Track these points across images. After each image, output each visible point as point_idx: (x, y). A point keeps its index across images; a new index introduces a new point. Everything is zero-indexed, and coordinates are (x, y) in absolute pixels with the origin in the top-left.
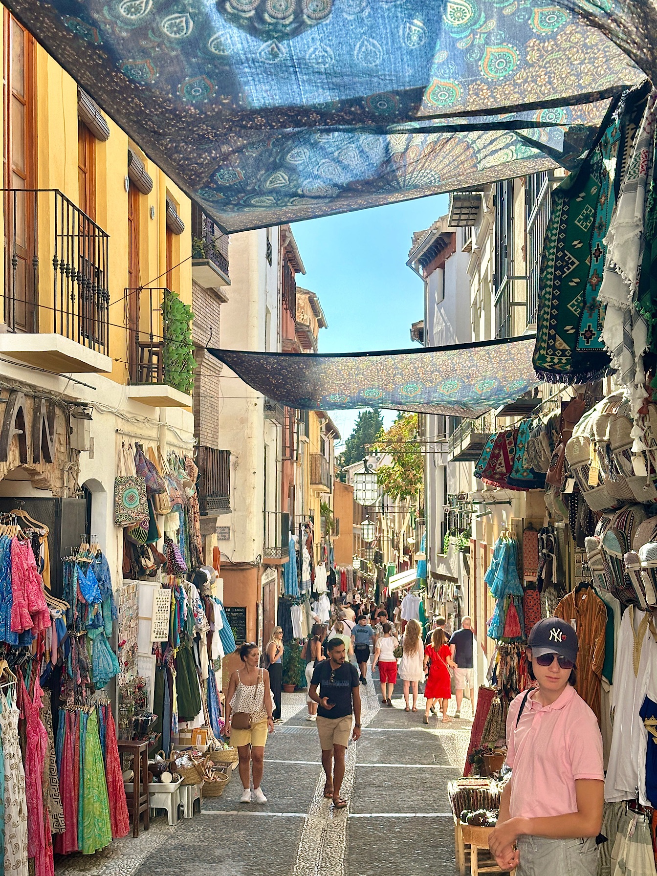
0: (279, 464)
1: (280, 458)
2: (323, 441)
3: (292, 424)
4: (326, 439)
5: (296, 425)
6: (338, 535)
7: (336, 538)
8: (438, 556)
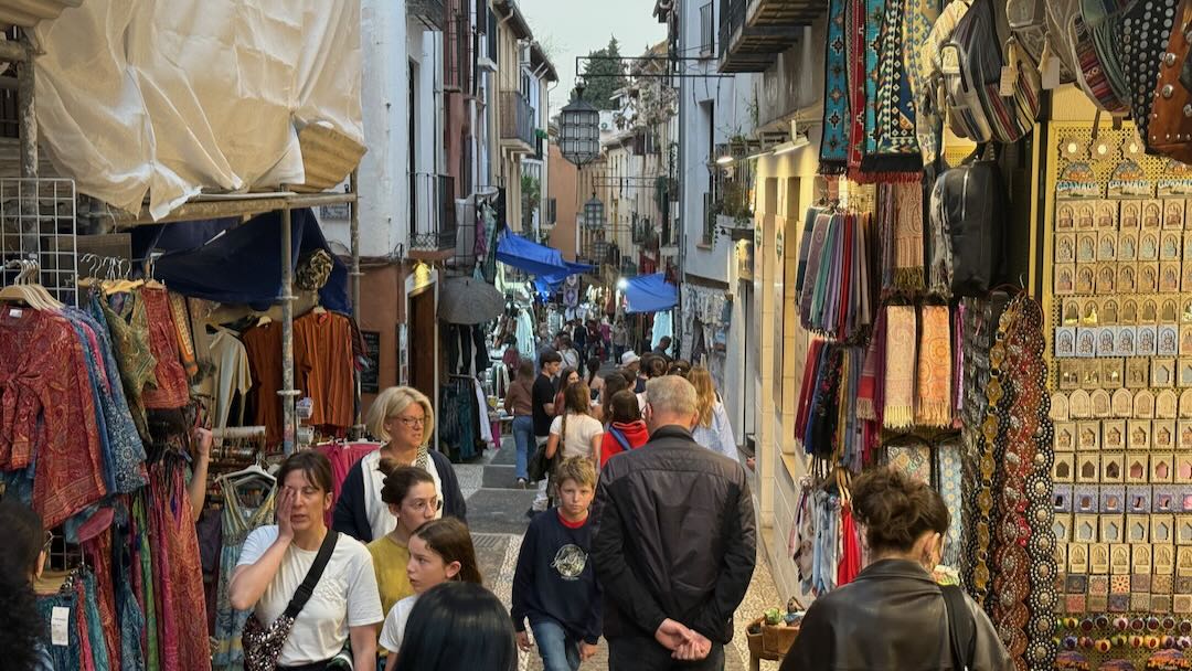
0: (439, 98)
1: (441, 87)
3: (463, 34)
4: (533, 78)
5: (472, 37)
6: (553, 223)
7: (550, 227)
8: (699, 248)
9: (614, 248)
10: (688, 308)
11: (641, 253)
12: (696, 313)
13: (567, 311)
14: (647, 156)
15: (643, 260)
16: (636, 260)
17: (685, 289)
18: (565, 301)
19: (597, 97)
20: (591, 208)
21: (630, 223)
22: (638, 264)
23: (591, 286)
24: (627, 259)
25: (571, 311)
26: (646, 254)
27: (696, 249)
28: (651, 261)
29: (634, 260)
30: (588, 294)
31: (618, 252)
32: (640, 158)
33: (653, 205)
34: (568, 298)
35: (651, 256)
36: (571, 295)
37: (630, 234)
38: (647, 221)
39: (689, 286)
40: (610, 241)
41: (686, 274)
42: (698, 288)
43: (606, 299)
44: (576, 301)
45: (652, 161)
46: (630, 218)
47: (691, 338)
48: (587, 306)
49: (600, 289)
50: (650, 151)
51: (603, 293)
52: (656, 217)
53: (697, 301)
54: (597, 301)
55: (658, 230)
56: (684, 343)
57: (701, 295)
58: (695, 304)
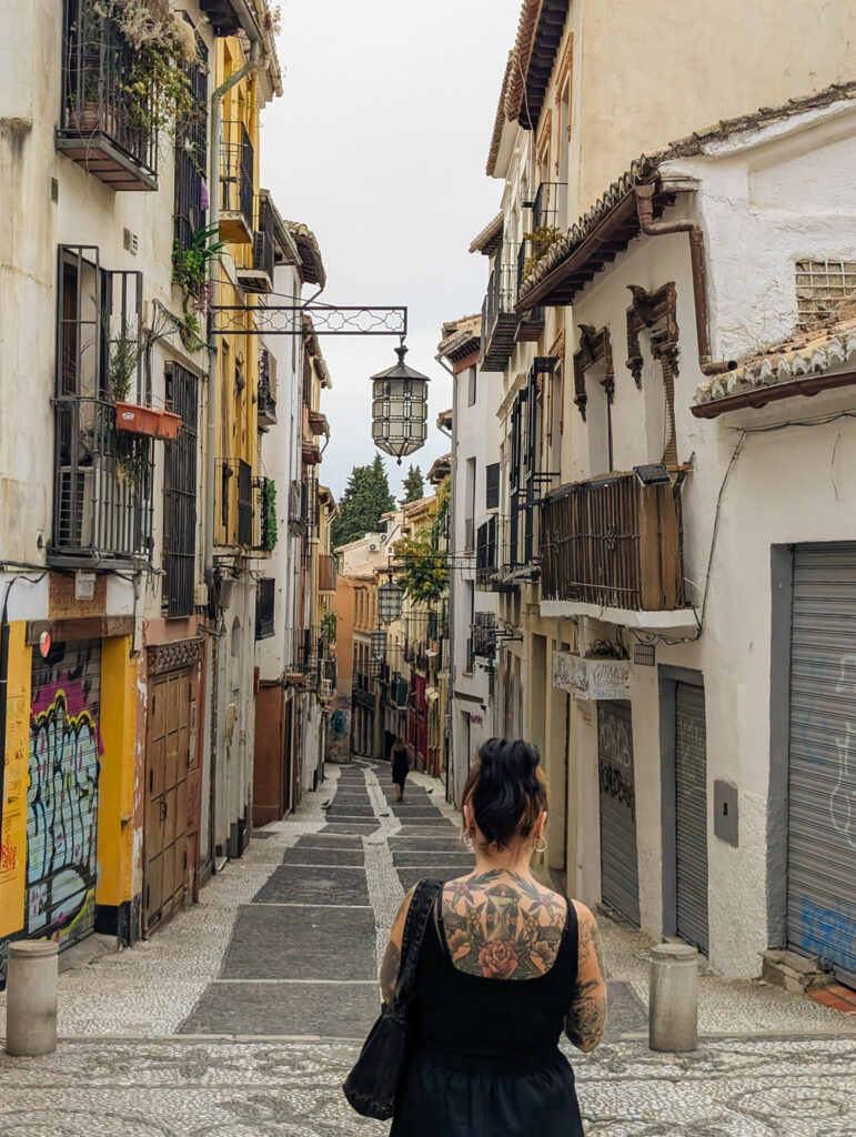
8: (464, 674)
9: (385, 668)
11: (413, 671)
15: (414, 676)
16: (407, 676)
17: (454, 702)
19: (362, 512)
22: (409, 680)
24: (398, 675)
26: (417, 671)
27: (461, 676)
28: (421, 678)
29: (404, 676)
31: (388, 668)
35: (422, 674)
39: (457, 700)
41: (455, 692)
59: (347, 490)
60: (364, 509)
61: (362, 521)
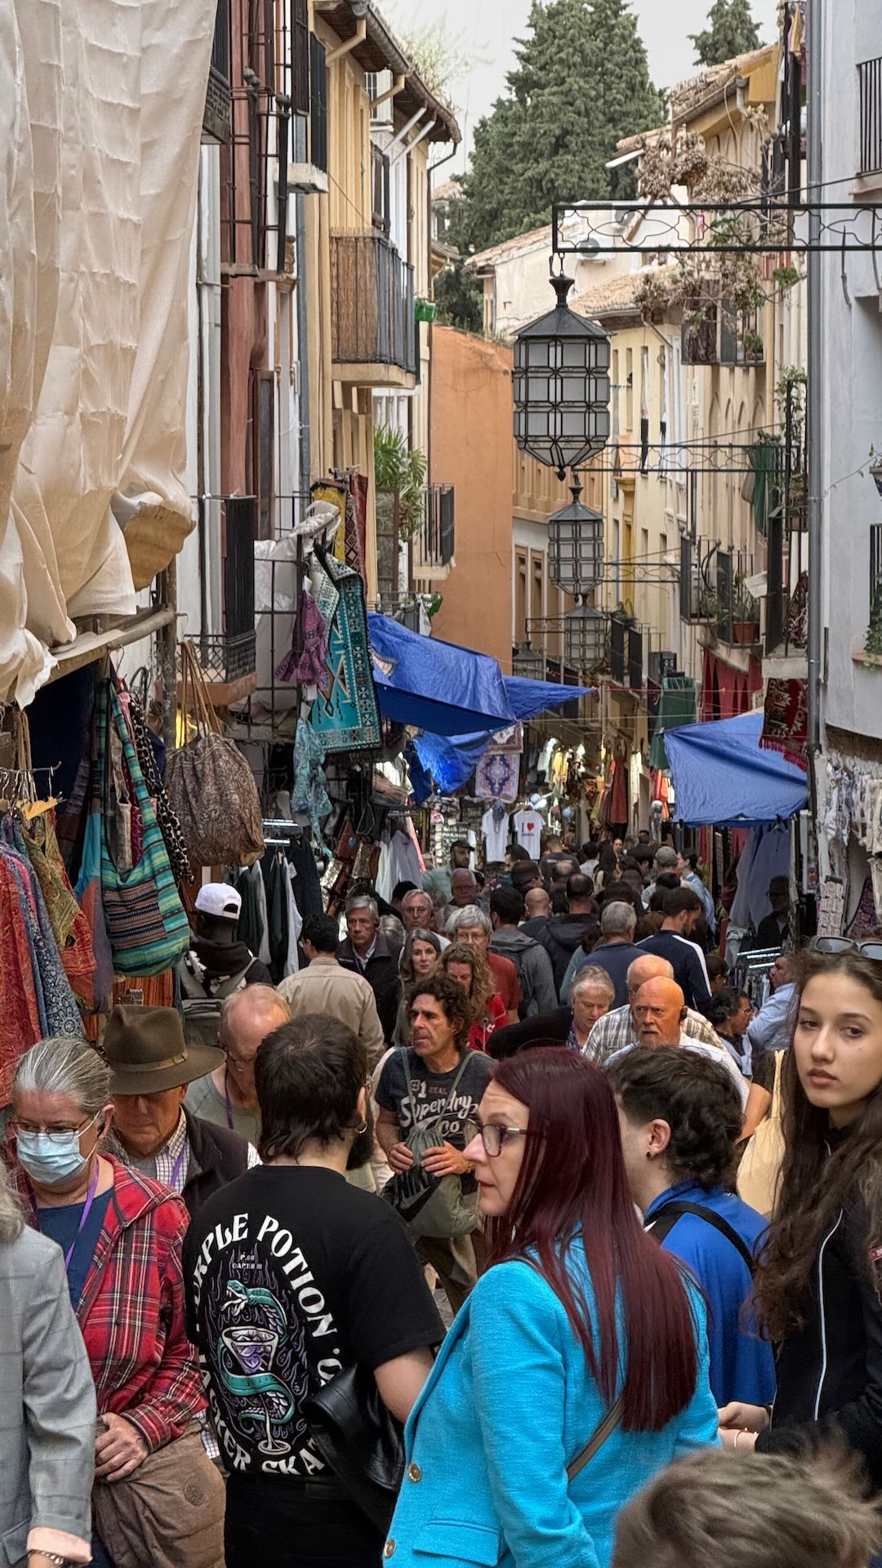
0: (211, 300)
1: (213, 275)
2: (383, 163)
3: (257, 121)
4: (394, 151)
5: (273, 122)
6: (445, 561)
7: (438, 573)
8: (856, 661)
9: (623, 627)
10: (832, 813)
11: (708, 649)
12: (853, 826)
13: (487, 820)
14: (724, 371)
15: (714, 669)
16: (692, 666)
17: (825, 766)
18: (482, 791)
20: (566, 532)
21: (672, 558)
22: (699, 680)
23: (553, 742)
24: (665, 662)
25: (498, 817)
26: (722, 652)
27: (852, 664)
28: (736, 672)
29: (683, 666)
30: (543, 766)
31: (636, 639)
32: (702, 372)
33: (742, 512)
34: (490, 781)
35: (736, 659)
36: (498, 771)
37: (672, 594)
38: (724, 559)
39: (835, 755)
40: (613, 608)
41: (828, 727)
42: (857, 765)
43: (600, 779)
44: (512, 790)
45: (736, 385)
46: (674, 542)
47: (839, 890)
48: (540, 801)
49: (581, 751)
50: (730, 359)
51: (589, 761)
52: (751, 550)
53: (855, 796)
54: (573, 786)
55: (756, 586)
56: (823, 904)
57: (865, 781)
58: (849, 803)
59: (513, 79)
60: (566, 132)
61: (562, 170)
